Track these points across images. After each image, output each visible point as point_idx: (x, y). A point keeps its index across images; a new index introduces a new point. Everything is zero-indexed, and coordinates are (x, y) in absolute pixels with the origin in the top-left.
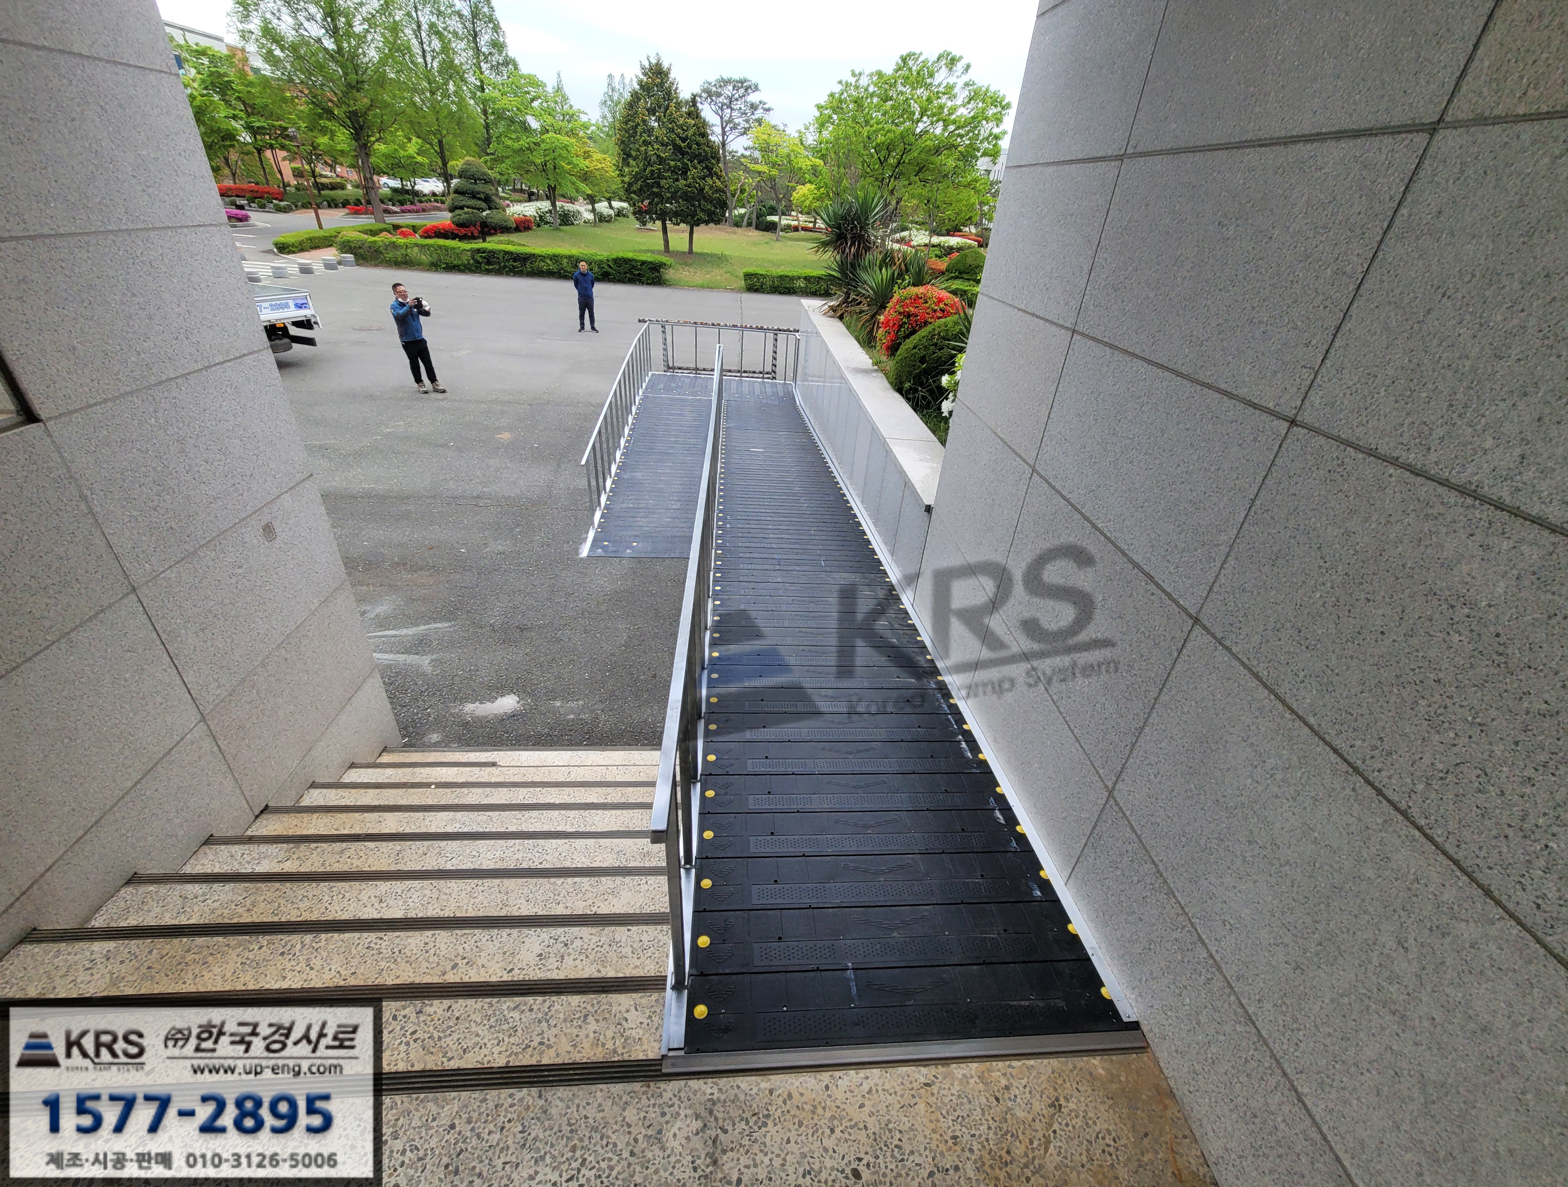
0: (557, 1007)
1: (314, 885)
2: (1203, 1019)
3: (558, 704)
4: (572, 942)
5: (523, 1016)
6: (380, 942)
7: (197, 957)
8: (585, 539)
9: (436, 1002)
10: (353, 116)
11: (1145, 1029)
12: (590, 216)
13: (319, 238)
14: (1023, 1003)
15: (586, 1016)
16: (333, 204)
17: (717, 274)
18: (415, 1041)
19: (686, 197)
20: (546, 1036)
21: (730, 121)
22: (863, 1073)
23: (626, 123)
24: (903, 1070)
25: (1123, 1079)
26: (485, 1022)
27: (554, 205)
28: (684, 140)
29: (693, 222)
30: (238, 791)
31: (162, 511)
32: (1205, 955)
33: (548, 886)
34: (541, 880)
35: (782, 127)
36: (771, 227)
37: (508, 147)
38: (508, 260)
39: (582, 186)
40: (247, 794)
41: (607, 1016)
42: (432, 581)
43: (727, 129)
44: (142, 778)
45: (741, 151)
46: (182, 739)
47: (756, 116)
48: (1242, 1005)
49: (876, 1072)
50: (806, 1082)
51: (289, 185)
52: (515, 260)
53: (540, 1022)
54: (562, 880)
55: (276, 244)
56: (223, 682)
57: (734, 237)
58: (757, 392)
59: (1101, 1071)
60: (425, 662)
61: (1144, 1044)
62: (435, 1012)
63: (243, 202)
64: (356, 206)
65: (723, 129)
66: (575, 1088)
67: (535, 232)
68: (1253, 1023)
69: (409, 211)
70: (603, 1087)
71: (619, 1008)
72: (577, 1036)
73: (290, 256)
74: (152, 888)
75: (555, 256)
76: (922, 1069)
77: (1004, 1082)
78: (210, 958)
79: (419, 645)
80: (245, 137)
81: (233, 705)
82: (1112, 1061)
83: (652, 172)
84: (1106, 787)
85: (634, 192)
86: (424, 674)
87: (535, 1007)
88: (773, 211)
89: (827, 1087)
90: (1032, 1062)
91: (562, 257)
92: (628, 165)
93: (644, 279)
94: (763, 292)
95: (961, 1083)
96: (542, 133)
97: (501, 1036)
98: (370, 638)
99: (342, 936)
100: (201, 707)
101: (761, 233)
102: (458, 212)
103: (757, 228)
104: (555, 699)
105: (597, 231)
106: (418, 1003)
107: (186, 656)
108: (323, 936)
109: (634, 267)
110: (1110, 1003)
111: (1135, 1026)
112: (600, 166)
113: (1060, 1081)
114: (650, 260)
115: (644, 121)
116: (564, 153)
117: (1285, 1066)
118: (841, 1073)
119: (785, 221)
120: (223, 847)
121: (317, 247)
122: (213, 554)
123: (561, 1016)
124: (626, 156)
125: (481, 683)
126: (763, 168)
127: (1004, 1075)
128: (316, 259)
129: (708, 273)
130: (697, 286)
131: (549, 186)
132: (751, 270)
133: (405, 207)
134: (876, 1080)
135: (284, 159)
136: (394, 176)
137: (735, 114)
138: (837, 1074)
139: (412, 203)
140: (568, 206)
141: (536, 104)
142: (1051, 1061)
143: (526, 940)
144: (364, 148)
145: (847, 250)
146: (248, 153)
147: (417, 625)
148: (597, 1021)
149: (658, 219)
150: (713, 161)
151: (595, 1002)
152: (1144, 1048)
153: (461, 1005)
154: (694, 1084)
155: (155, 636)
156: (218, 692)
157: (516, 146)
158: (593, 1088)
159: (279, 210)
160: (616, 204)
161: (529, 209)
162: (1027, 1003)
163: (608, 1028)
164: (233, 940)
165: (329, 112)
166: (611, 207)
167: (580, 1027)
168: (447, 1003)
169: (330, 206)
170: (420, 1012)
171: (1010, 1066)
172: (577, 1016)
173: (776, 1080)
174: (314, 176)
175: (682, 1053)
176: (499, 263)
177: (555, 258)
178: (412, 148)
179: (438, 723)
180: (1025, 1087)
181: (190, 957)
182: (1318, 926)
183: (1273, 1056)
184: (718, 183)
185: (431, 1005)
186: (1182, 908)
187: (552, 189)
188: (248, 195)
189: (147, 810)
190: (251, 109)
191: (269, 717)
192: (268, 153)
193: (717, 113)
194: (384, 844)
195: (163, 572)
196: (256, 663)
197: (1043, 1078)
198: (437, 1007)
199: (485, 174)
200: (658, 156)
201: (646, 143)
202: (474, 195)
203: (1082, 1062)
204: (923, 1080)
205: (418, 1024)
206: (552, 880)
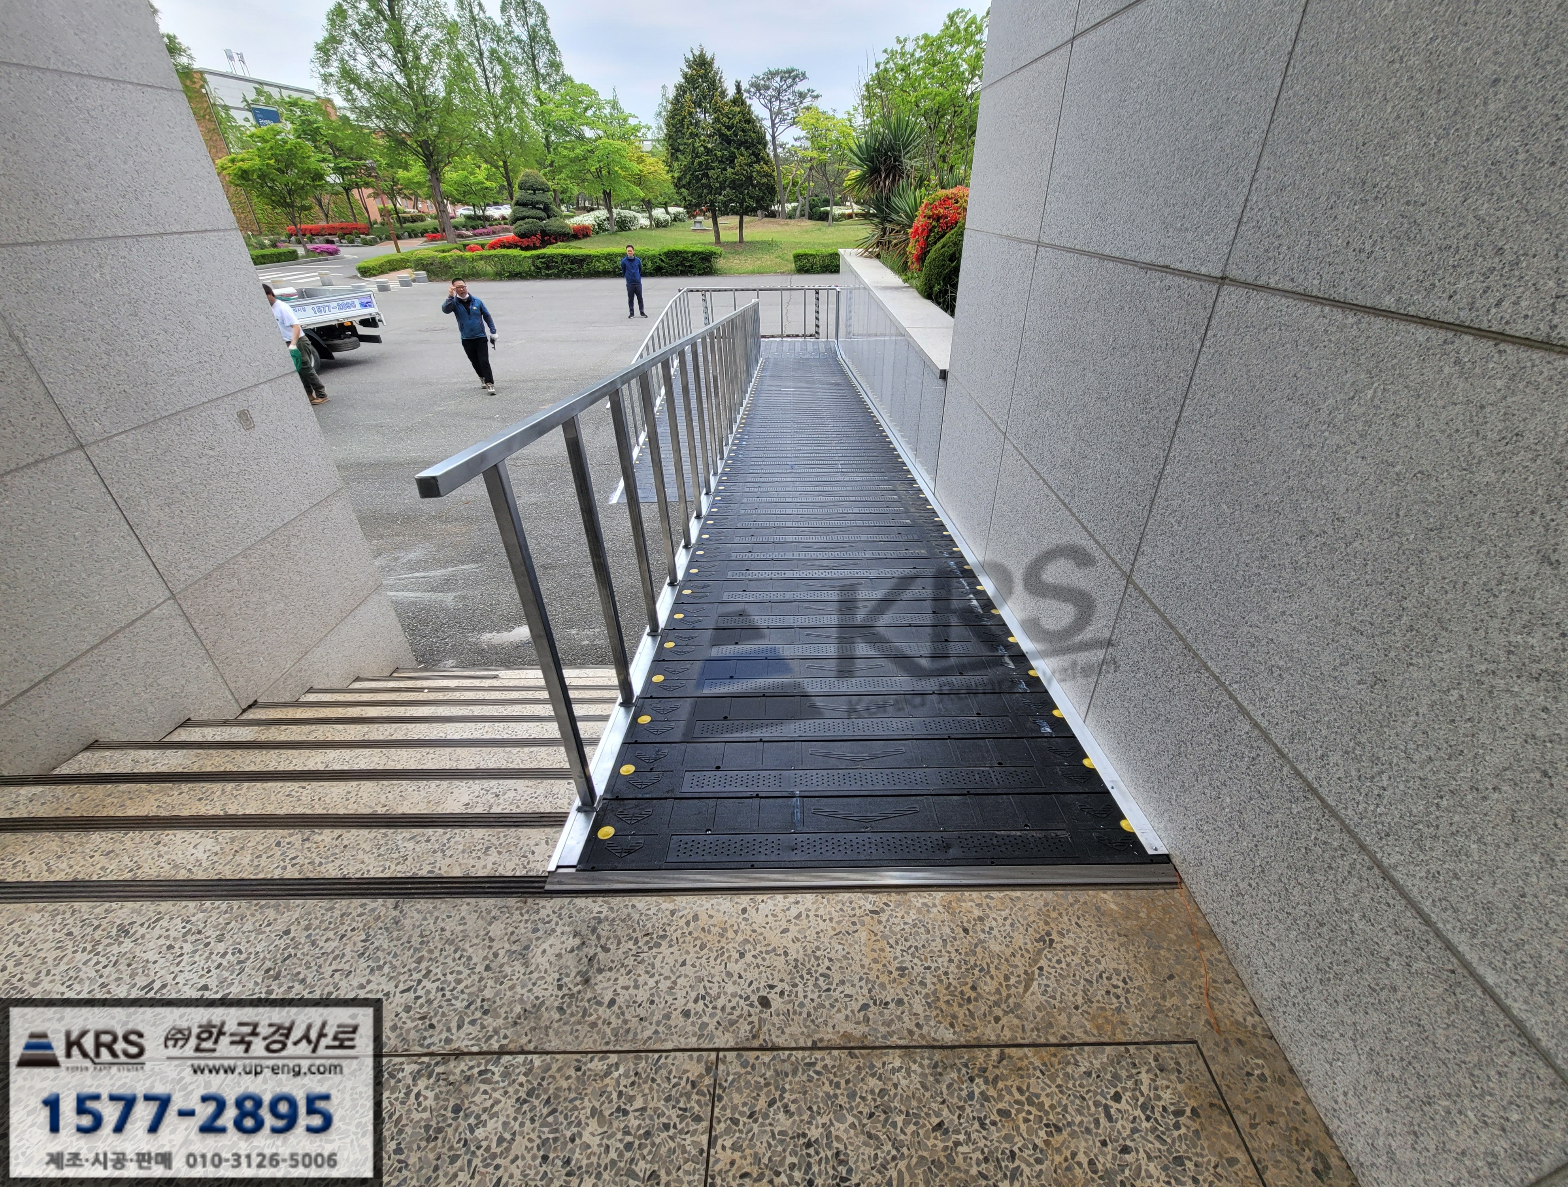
0: (457, 838)
1: (264, 752)
2: (1247, 817)
3: (574, 631)
4: (505, 794)
5: (417, 847)
6: (301, 790)
7: (116, 800)
8: (616, 489)
9: (327, 831)
10: (424, 144)
11: (1176, 861)
12: (647, 222)
13: (397, 261)
14: (1013, 833)
15: (488, 848)
16: (413, 235)
17: (767, 260)
18: (293, 866)
19: (734, 185)
20: (438, 865)
21: (780, 111)
22: (792, 898)
23: (673, 118)
24: (845, 896)
25: (1143, 915)
26: (375, 851)
27: (610, 212)
28: (729, 128)
29: (743, 211)
30: (220, 679)
31: (113, 372)
32: (1247, 728)
33: (502, 755)
34: (496, 749)
35: (831, 113)
36: (824, 217)
37: (565, 157)
38: (566, 264)
39: (637, 190)
40: (232, 686)
41: (513, 848)
42: (464, 530)
43: (777, 121)
44: (101, 643)
45: (792, 142)
46: (148, 613)
47: (805, 105)
48: (1299, 774)
49: (810, 897)
50: (719, 904)
51: (376, 223)
52: (572, 264)
53: (435, 852)
54: (518, 749)
55: (359, 269)
56: (195, 563)
57: (787, 228)
58: (798, 349)
59: (1113, 906)
60: (449, 599)
61: (1177, 880)
62: (323, 840)
63: (336, 239)
64: (434, 234)
65: (773, 121)
66: (439, 902)
67: (594, 238)
68: (1315, 792)
69: (481, 234)
70: (472, 901)
71: (528, 842)
72: (473, 866)
73: (372, 279)
74: (108, 753)
75: (609, 255)
76: (870, 896)
77: (977, 913)
78: (129, 801)
79: (447, 584)
80: (332, 178)
81: (210, 589)
82: (1129, 897)
83: (700, 163)
84: (1124, 573)
85: (684, 186)
86: (447, 609)
87: (433, 839)
88: (826, 202)
89: (744, 911)
90: (1018, 894)
91: (616, 255)
92: (677, 159)
93: (695, 270)
94: (814, 273)
95: (919, 911)
96: (596, 140)
97: (388, 864)
98: (400, 579)
99: (265, 785)
100: (170, 584)
101: (814, 222)
102: (519, 223)
103: (811, 218)
104: (571, 627)
105: (653, 233)
106: (307, 832)
107: (149, 528)
108: (246, 785)
109: (685, 259)
110: (1133, 835)
111: (1165, 859)
112: (653, 169)
113: (1054, 915)
114: (700, 250)
115: (690, 114)
116: (617, 157)
117: (1362, 835)
118: (765, 897)
119: (837, 211)
120: (197, 729)
121: (394, 270)
122: (178, 429)
123: (461, 847)
124: (674, 151)
125: (500, 615)
126: (815, 154)
127: (979, 905)
128: (392, 279)
129: (758, 259)
130: (747, 273)
131: (605, 192)
132: (800, 251)
133: (477, 231)
134: (809, 905)
135: (369, 196)
136: (465, 204)
137: (784, 105)
138: (759, 898)
139: (484, 227)
140: (626, 213)
141: (590, 113)
142: (1044, 893)
143: (455, 790)
144: (435, 173)
145: (882, 183)
146: (337, 193)
147: (445, 567)
148: (500, 853)
149: (708, 210)
150: (760, 147)
151: (502, 835)
152: (1177, 883)
153: (351, 835)
154: (580, 902)
155: (109, 499)
156: (191, 572)
157: (572, 155)
158: (459, 901)
159: (366, 243)
160: (672, 210)
161: (587, 219)
162: (1019, 833)
163: (510, 860)
164: (155, 787)
165: (403, 143)
166: (668, 213)
167: (479, 858)
168: (337, 832)
169: (410, 237)
170: (308, 839)
171: (986, 897)
172: (478, 848)
173: (681, 900)
174: (397, 213)
175: (573, 870)
176: (558, 267)
177: (610, 257)
178: (481, 175)
179: (455, 652)
180: (1005, 919)
181: (109, 800)
182: (1405, 604)
183: (1345, 828)
184: (766, 168)
185: (320, 834)
186: (1217, 679)
187: (607, 195)
188: (339, 233)
189: (107, 678)
190: (338, 152)
191: (255, 610)
192: (355, 192)
193: (766, 106)
194: (353, 726)
195: (115, 435)
196: (237, 552)
197: (1031, 910)
198: (327, 836)
199: (543, 183)
200: (706, 147)
201: (693, 135)
202: (533, 205)
203: (1085, 896)
204: (869, 907)
205: (302, 851)
206: (508, 749)
